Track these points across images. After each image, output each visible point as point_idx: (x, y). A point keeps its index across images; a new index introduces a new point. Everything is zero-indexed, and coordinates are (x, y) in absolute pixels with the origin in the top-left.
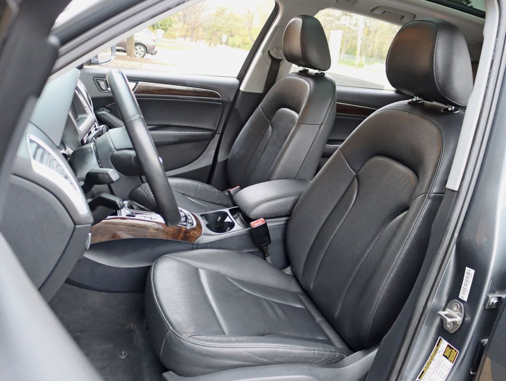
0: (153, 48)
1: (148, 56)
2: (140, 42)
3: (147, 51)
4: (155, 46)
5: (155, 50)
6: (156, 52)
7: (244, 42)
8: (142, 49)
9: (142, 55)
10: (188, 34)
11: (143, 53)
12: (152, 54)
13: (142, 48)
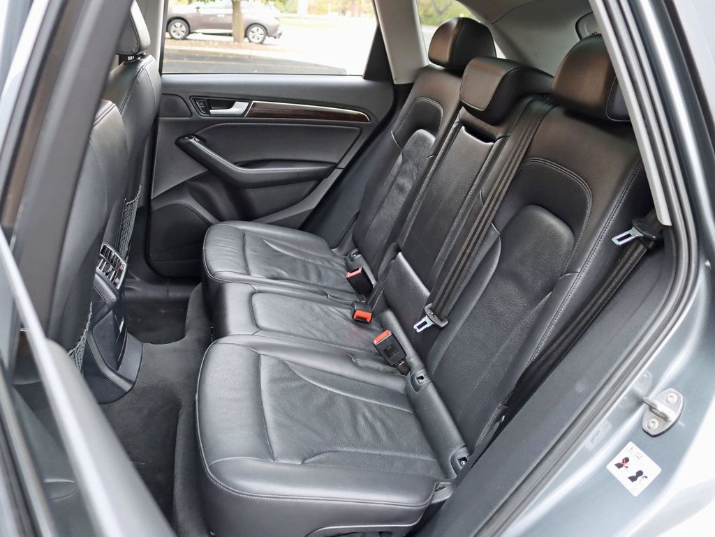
0: (276, 29)
1: (268, 40)
2: (257, 22)
3: (267, 34)
4: (278, 26)
5: (278, 32)
6: (280, 35)
7: (427, 14)
8: (261, 31)
9: (261, 40)
10: (347, 6)
11: (262, 36)
12: (275, 38)
13: (260, 29)
